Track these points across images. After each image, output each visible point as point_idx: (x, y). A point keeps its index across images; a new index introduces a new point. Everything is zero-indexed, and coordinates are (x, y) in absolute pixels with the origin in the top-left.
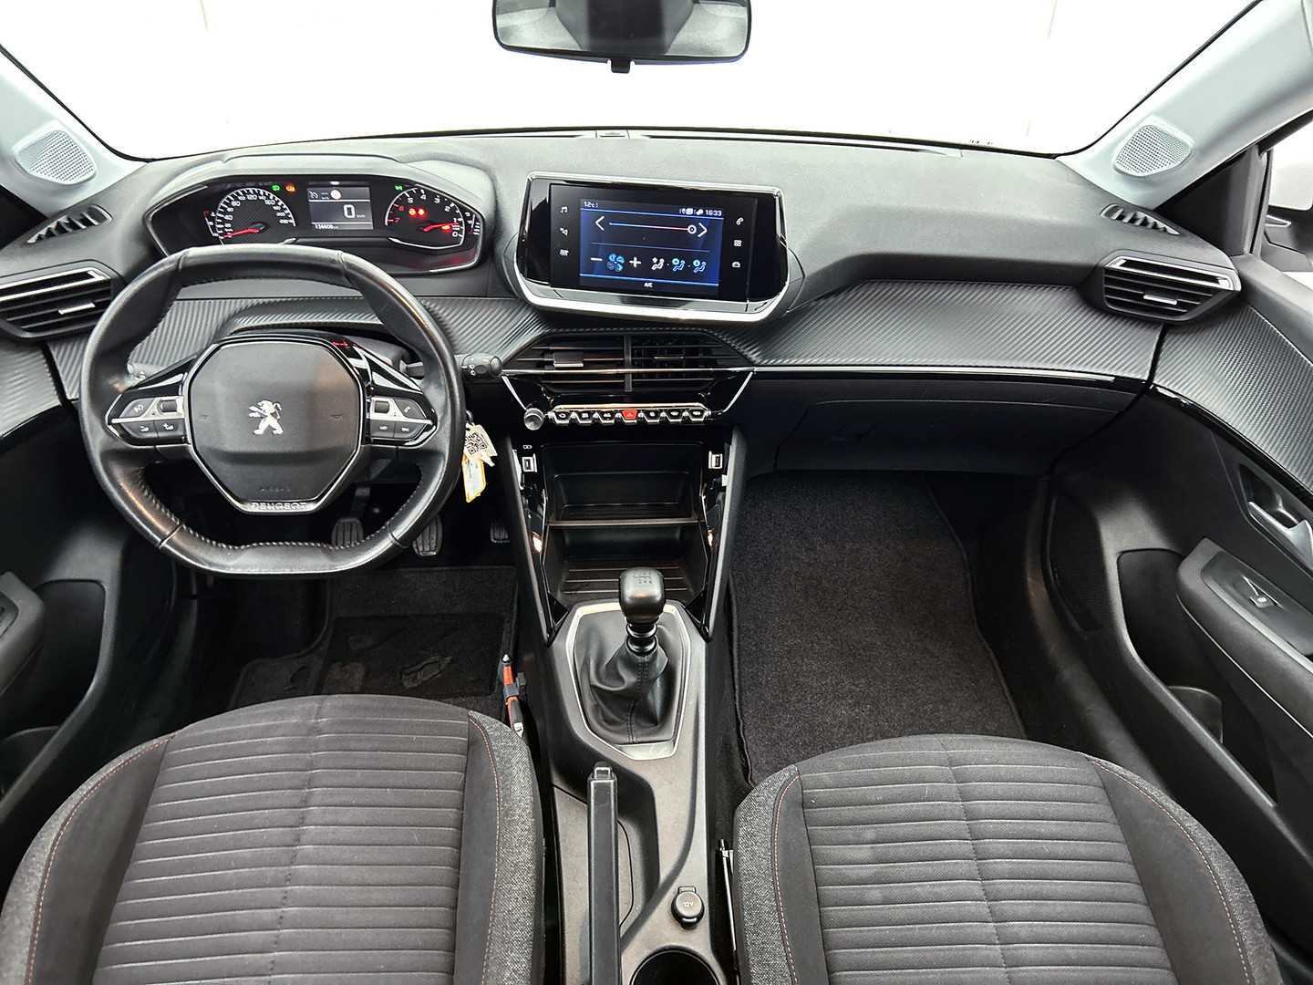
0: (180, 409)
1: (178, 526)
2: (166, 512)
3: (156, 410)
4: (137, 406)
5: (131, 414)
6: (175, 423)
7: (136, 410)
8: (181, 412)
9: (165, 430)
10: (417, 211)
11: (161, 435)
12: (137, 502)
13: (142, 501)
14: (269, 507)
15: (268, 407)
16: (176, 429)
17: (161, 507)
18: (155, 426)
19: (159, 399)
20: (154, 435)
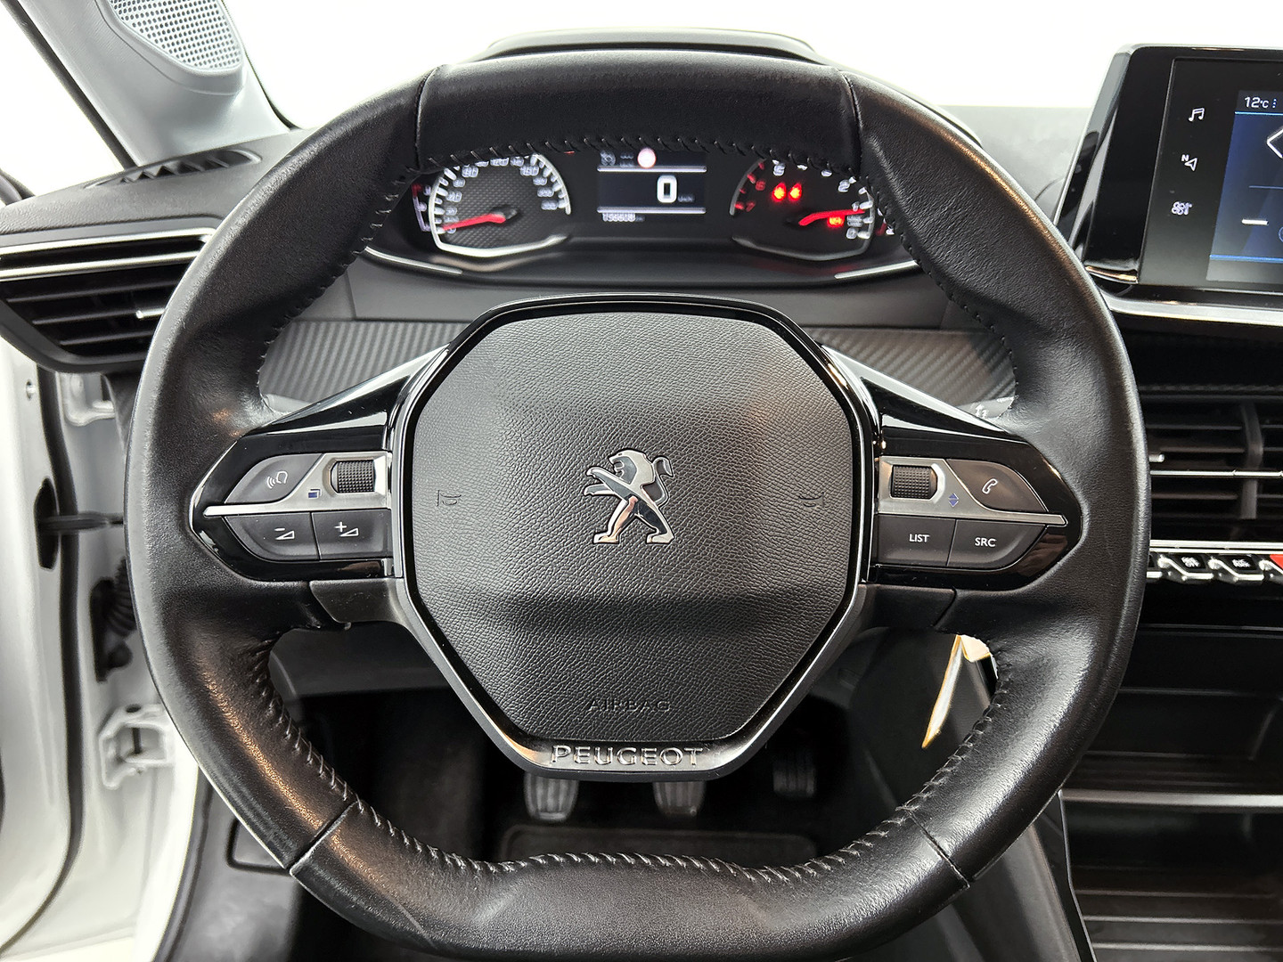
0: (381, 485)
1: (346, 805)
2: (316, 762)
3: (319, 485)
4: (274, 472)
5: (256, 493)
6: (366, 522)
7: (269, 482)
8: (384, 494)
9: (336, 538)
10: (788, 191)
11: (327, 551)
12: (245, 738)
13: (259, 733)
14: (600, 759)
15: (642, 468)
16: (366, 536)
17: (305, 749)
18: (314, 527)
19: (328, 456)
20: (306, 551)
